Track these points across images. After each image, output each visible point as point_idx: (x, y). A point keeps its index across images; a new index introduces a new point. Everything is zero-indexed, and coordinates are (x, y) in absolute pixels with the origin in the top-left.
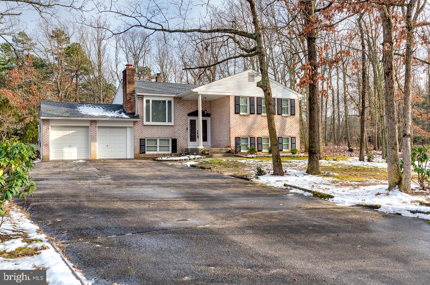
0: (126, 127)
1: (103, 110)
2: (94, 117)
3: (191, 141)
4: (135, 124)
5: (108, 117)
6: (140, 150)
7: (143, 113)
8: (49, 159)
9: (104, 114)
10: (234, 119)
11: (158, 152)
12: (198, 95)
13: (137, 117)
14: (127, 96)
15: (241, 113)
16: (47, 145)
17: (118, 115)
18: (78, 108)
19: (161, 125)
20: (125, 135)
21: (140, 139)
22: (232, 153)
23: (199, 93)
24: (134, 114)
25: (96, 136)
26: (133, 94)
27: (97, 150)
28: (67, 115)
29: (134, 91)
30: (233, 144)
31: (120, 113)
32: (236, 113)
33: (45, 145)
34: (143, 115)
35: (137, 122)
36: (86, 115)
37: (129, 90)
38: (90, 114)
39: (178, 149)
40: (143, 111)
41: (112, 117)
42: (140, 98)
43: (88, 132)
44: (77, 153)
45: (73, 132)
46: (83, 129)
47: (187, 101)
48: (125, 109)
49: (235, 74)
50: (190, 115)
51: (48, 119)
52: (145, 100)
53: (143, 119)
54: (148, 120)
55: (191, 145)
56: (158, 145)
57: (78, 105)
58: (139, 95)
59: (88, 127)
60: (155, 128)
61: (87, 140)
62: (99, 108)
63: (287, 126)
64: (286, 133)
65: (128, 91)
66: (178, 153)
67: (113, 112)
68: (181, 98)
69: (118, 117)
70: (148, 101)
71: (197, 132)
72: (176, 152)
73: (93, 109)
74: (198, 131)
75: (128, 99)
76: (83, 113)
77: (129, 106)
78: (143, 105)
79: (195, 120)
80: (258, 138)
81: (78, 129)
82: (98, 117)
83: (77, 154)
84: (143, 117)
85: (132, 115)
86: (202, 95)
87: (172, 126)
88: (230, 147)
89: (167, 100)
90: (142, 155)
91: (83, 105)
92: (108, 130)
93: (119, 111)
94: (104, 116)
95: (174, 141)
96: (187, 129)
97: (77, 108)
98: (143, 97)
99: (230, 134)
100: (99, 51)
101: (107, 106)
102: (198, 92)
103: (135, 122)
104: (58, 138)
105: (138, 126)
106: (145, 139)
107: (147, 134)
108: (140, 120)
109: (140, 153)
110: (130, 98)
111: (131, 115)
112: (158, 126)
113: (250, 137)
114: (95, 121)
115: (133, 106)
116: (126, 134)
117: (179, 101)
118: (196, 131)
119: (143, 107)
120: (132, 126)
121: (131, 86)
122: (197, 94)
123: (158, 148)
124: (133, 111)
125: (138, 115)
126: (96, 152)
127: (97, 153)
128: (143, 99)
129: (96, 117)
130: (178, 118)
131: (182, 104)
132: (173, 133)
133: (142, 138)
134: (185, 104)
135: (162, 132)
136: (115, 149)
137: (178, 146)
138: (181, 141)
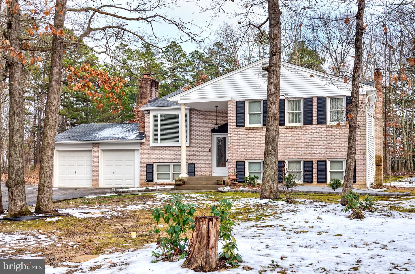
0: (134, 150)
4: (141, 147)
6: (147, 178)
7: (150, 132)
10: (234, 134)
11: (172, 181)
13: (145, 137)
15: (247, 126)
19: (177, 147)
20: (134, 159)
21: (147, 164)
24: (143, 133)
27: (101, 178)
28: (72, 138)
30: (232, 171)
32: (238, 126)
34: (150, 134)
35: (144, 143)
40: (150, 130)
42: (147, 114)
47: (211, 112)
50: (214, 131)
53: (150, 140)
54: (156, 140)
55: (218, 172)
56: (172, 171)
58: (146, 111)
59: (91, 151)
60: (166, 150)
63: (337, 142)
70: (155, 117)
75: (140, 115)
78: (150, 122)
79: (225, 138)
84: (150, 137)
85: (142, 135)
87: (188, 147)
88: (228, 176)
89: (180, 113)
90: (150, 184)
92: (115, 154)
95: (191, 167)
96: (210, 150)
98: (150, 112)
105: (144, 149)
106: (153, 164)
107: (155, 158)
108: (147, 140)
109: (147, 181)
110: (143, 114)
112: (169, 147)
114: (97, 145)
117: (199, 113)
119: (150, 125)
120: (139, 148)
123: (172, 176)
125: (146, 135)
126: (97, 179)
127: (101, 180)
128: (150, 115)
130: (197, 136)
131: (203, 116)
132: (190, 156)
133: (150, 163)
134: (207, 116)
135: (175, 155)
136: (122, 176)
137: (197, 174)
138: (201, 167)
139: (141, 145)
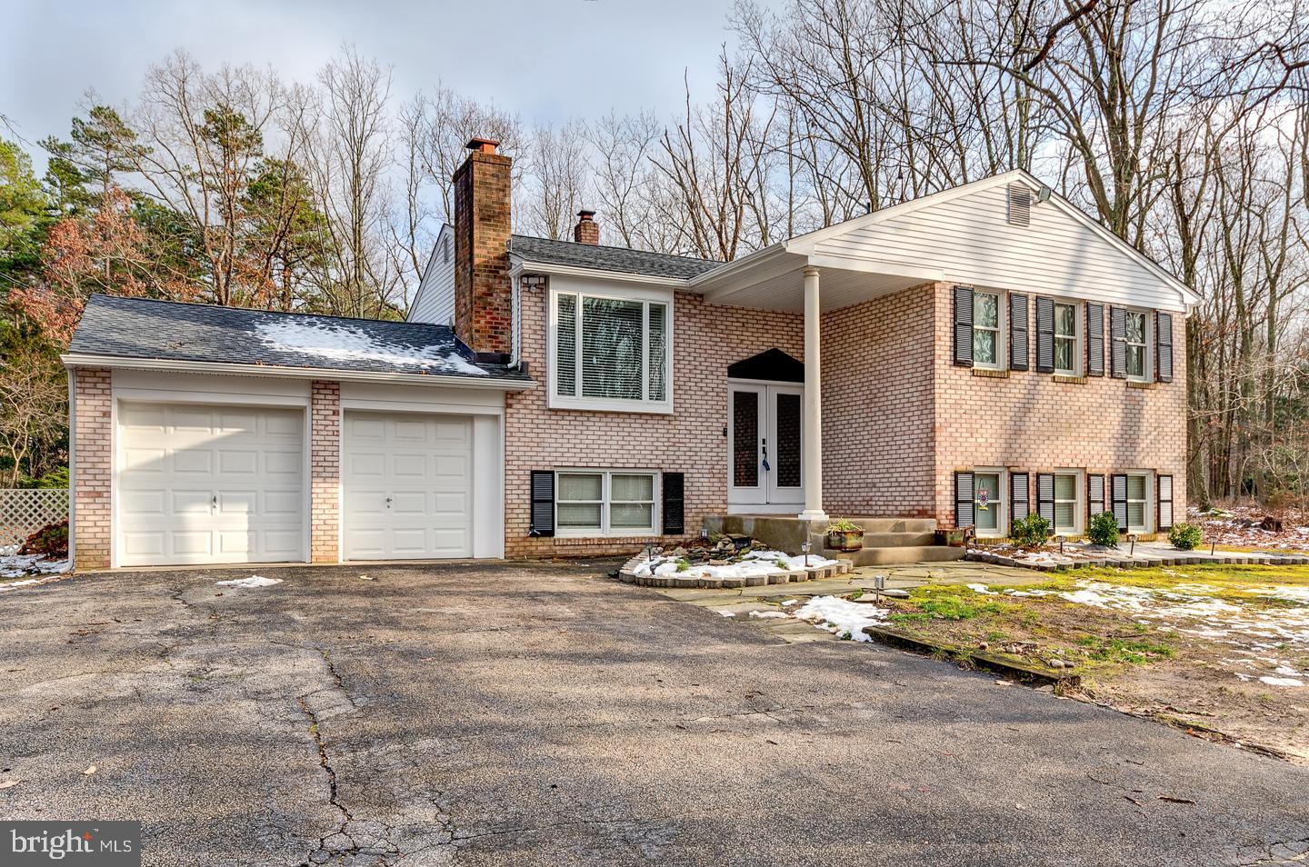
0: (469, 419)
1: (370, 340)
2: (327, 364)
3: (738, 482)
4: (509, 406)
5: (392, 367)
6: (532, 522)
7: (545, 355)
8: (108, 564)
9: (374, 356)
10: (952, 387)
11: (606, 531)
12: (807, 272)
13: (522, 372)
14: (477, 280)
15: (977, 366)
16: (100, 494)
17: (435, 363)
18: (261, 327)
19: (619, 414)
20: (468, 453)
21: (533, 473)
22: (952, 545)
23: (811, 262)
24: (506, 358)
25: (335, 453)
26: (502, 272)
27: (341, 523)
28: (198, 350)
29: (505, 257)
30: (944, 503)
31: (444, 353)
32: (957, 363)
33: (87, 494)
34: (544, 365)
35: (519, 393)
36: (290, 355)
37: (484, 252)
38: (312, 351)
39: (689, 517)
40: (544, 347)
41: (408, 369)
42: (533, 289)
43: (298, 435)
44: (245, 536)
45: (229, 431)
46: (276, 424)
47: (726, 309)
48: (465, 338)
49: (966, 182)
50: (737, 370)
51: (103, 370)
52: (554, 295)
53: (544, 384)
54: (566, 387)
55: (744, 503)
56: (607, 498)
57: (259, 317)
58: (529, 275)
59: (299, 412)
60: (596, 425)
61: (297, 473)
62: (354, 333)
63: (1145, 426)
64: (1140, 458)
65: (481, 255)
66: (689, 534)
67: (412, 349)
68: (701, 296)
69: (435, 371)
71: (760, 446)
72: (681, 532)
73: (326, 335)
74: (764, 441)
75: (480, 290)
76: (277, 347)
77: (482, 322)
78: (545, 318)
79: (755, 395)
80: (1038, 475)
81: (251, 421)
82: (347, 365)
83: (250, 540)
84: (544, 373)
85: (498, 362)
86: (824, 272)
87: (663, 416)
88: (934, 516)
89: (647, 299)
90: (542, 545)
91: (285, 318)
92: (390, 427)
93: (436, 348)
94: (374, 361)
95: (674, 484)
96: (725, 433)
97: (253, 329)
98: (546, 283)
99: (932, 458)
100: (357, 176)
101: (386, 330)
102: (806, 258)
103: (510, 395)
104: (157, 461)
105: (523, 415)
106: (552, 473)
107: (561, 449)
108: (532, 385)
109: (533, 535)
110: (489, 287)
111: (492, 365)
112: (606, 414)
113: (1007, 473)
114: (333, 387)
115: (500, 327)
116: (472, 449)
117: (695, 307)
118: (760, 441)
119: (544, 329)
120: (499, 412)
121: (492, 234)
122: (801, 266)
123: (606, 513)
124: (501, 347)
125: (525, 365)
126: (334, 528)
127: (341, 533)
128: (547, 293)
129: (335, 365)
130: (689, 384)
131: (706, 321)
132: (671, 448)
133: (540, 468)
134: (718, 322)
135: (623, 443)
136: (423, 514)
137: (690, 506)
138: (700, 484)
139: (510, 401)
